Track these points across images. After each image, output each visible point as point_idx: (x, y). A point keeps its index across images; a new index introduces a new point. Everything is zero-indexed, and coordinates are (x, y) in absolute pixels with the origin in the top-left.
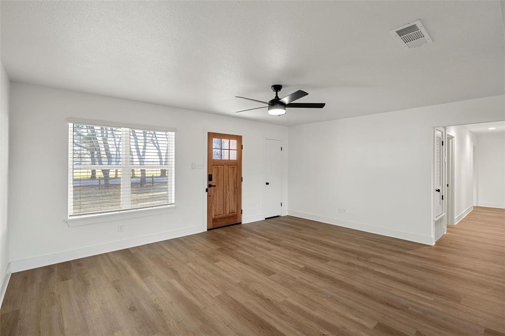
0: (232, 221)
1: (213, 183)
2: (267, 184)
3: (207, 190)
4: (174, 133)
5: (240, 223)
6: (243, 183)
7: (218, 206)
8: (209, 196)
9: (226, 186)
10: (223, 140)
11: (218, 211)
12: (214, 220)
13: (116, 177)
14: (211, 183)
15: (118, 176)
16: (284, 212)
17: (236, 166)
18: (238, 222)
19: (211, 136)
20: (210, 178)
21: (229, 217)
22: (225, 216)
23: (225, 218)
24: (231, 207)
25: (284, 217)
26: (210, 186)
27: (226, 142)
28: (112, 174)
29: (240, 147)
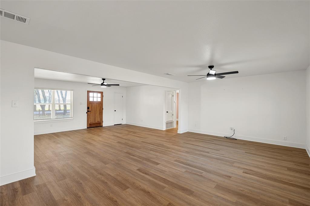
0: (98, 125)
1: (90, 110)
2: (115, 111)
3: (87, 113)
4: (73, 91)
5: (102, 126)
6: (103, 110)
7: (92, 119)
8: (88, 115)
9: (96, 112)
10: (94, 94)
11: (92, 121)
12: (90, 124)
13: (49, 110)
14: (88, 110)
15: (50, 110)
16: (124, 123)
17: (101, 104)
18: (101, 125)
19: (89, 92)
20: (88, 108)
21: (97, 124)
22: (95, 123)
23: (95, 124)
24: (98, 120)
25: (124, 124)
26: (88, 111)
27: (95, 94)
28: (46, 108)
29: (102, 97)
